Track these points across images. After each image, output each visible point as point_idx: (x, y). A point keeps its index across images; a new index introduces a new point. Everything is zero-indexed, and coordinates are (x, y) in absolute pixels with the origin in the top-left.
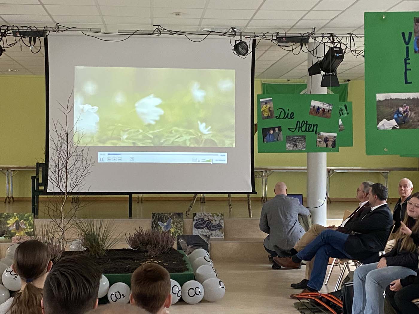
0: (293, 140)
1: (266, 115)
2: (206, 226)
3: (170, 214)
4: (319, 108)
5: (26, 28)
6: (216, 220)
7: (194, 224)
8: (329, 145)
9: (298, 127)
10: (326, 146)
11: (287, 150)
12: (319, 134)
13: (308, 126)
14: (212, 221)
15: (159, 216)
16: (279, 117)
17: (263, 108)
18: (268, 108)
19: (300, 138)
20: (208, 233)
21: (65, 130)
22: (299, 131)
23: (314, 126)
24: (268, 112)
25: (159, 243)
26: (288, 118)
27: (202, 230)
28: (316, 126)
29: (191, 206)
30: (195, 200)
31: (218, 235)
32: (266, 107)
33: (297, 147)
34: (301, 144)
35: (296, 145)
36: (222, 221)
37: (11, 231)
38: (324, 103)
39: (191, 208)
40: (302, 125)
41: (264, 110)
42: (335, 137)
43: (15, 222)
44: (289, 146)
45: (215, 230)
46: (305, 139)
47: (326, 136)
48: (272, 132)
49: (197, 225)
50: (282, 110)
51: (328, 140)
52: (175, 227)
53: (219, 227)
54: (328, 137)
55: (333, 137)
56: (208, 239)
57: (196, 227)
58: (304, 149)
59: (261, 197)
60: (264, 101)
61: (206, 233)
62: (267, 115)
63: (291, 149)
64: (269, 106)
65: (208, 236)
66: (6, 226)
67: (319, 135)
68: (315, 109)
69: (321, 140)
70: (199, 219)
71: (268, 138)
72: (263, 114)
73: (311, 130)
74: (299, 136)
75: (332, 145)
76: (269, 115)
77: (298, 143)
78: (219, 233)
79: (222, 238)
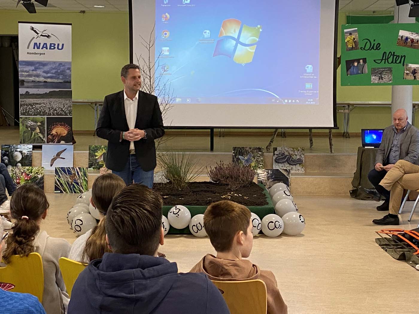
0: (379, 73)
2: (287, 161)
3: (250, 148)
6: (296, 155)
7: (274, 158)
8: (417, 78)
10: (413, 79)
11: (372, 83)
12: (407, 65)
13: (395, 57)
14: (292, 156)
15: (240, 150)
16: (364, 49)
17: (348, 39)
18: (352, 39)
19: (387, 70)
20: (288, 168)
21: (147, 65)
22: (385, 63)
23: (402, 57)
24: (352, 43)
25: (239, 176)
26: (374, 49)
27: (282, 165)
28: (404, 57)
29: (272, 141)
30: (276, 135)
31: (298, 170)
32: (351, 38)
33: (382, 80)
34: (387, 77)
35: (382, 78)
36: (303, 156)
37: (98, 163)
38: (413, 33)
39: (271, 142)
40: (389, 57)
41: (348, 41)
43: (103, 154)
44: (374, 79)
45: (295, 165)
46: (391, 71)
47: (414, 68)
48: (356, 64)
49: (277, 160)
50: (367, 41)
51: (417, 72)
52: (255, 162)
53: (299, 162)
54: (417, 69)
56: (288, 174)
57: (276, 162)
58: (391, 82)
59: (343, 132)
60: (348, 32)
61: (287, 168)
62: (351, 47)
63: (377, 82)
64: (353, 36)
65: (288, 171)
66: (94, 158)
67: (407, 67)
68: (403, 39)
69: (409, 72)
70: (279, 154)
71: (352, 70)
72: (348, 46)
74: (385, 68)
76: (354, 46)
77: (384, 75)
78: (299, 168)
79: (303, 173)
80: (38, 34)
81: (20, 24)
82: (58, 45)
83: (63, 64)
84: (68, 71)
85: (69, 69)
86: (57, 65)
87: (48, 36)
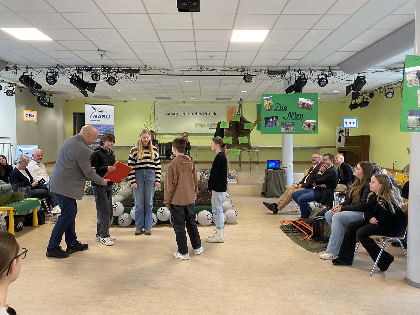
0: (286, 126)
1: (267, 108)
2: (228, 177)
4: (304, 103)
5: (128, 69)
6: (233, 174)
8: (311, 129)
9: (289, 116)
10: (308, 130)
11: (282, 132)
12: (304, 121)
13: (296, 115)
14: (231, 174)
15: (204, 171)
16: (276, 110)
17: (266, 104)
18: (269, 103)
22: (290, 119)
23: (301, 115)
24: (269, 106)
26: (282, 110)
31: (234, 181)
35: (288, 129)
36: (236, 174)
38: (308, 99)
40: (292, 115)
41: (266, 105)
42: (315, 123)
44: (283, 129)
45: (232, 179)
46: (294, 125)
48: (271, 120)
50: (279, 105)
51: (310, 125)
53: (234, 177)
54: (310, 123)
55: (314, 123)
58: (294, 132)
59: (256, 161)
60: (266, 98)
63: (285, 131)
64: (269, 102)
68: (301, 103)
69: (305, 125)
71: (269, 124)
73: (298, 118)
74: (290, 123)
75: (313, 129)
76: (270, 108)
77: (290, 127)
79: (236, 183)
80: (96, 110)
81: (86, 105)
82: (107, 116)
83: (110, 126)
84: (112, 130)
85: (113, 128)
86: (106, 126)
87: (101, 111)
